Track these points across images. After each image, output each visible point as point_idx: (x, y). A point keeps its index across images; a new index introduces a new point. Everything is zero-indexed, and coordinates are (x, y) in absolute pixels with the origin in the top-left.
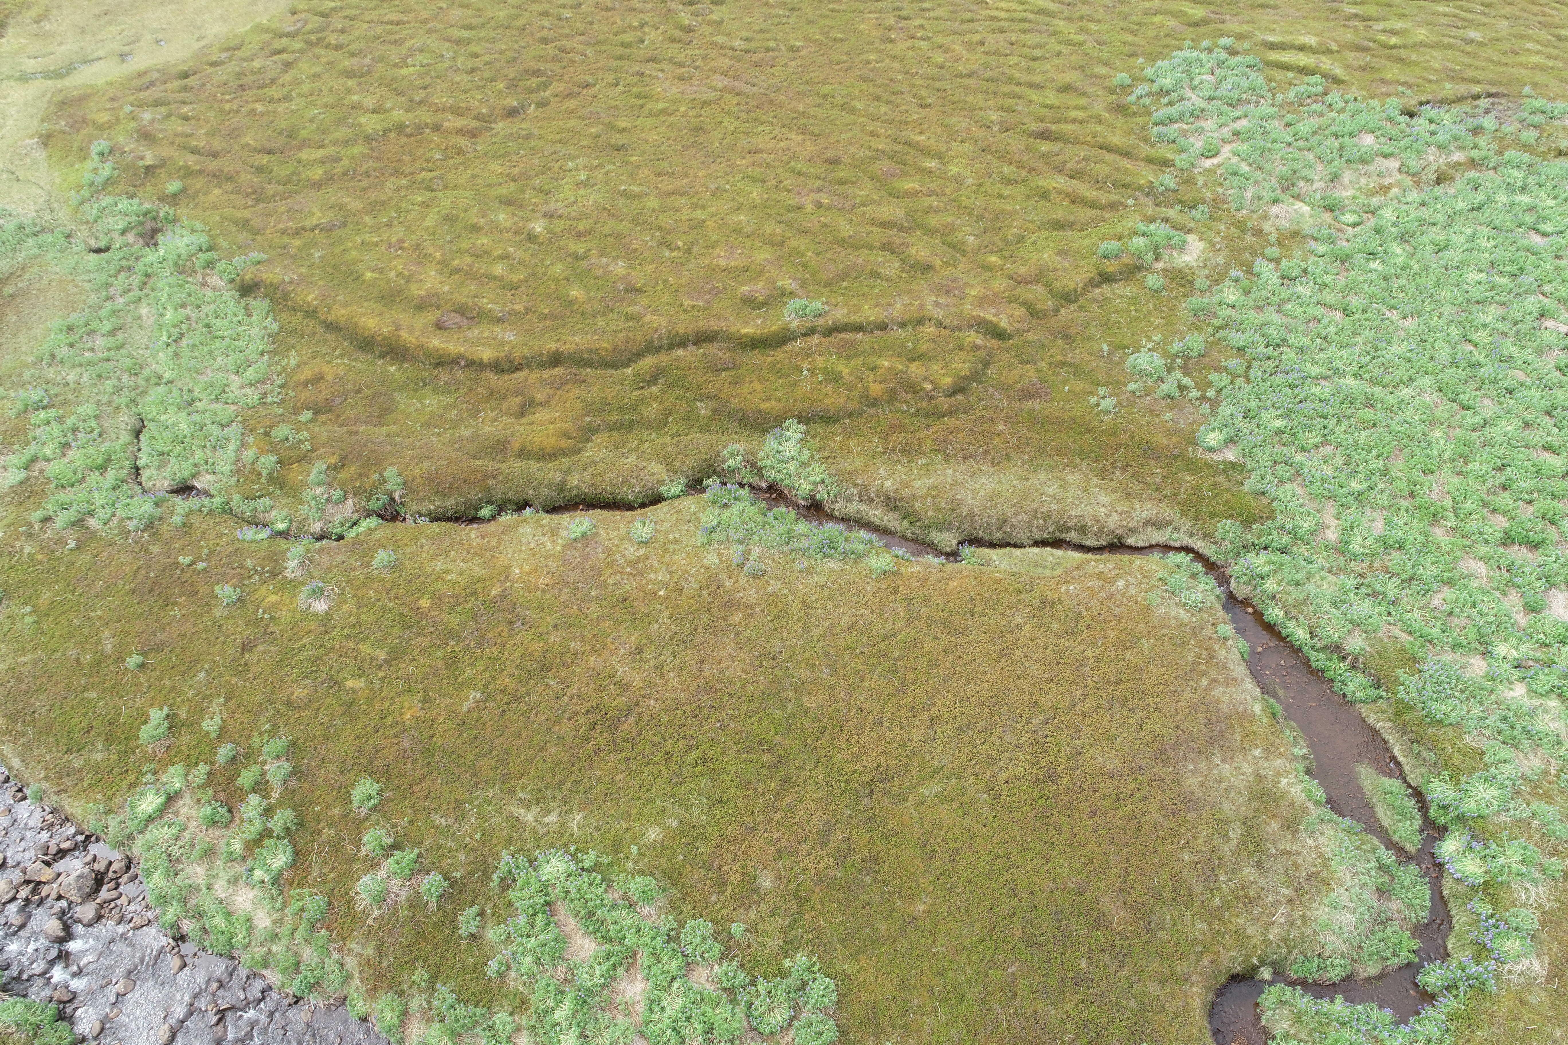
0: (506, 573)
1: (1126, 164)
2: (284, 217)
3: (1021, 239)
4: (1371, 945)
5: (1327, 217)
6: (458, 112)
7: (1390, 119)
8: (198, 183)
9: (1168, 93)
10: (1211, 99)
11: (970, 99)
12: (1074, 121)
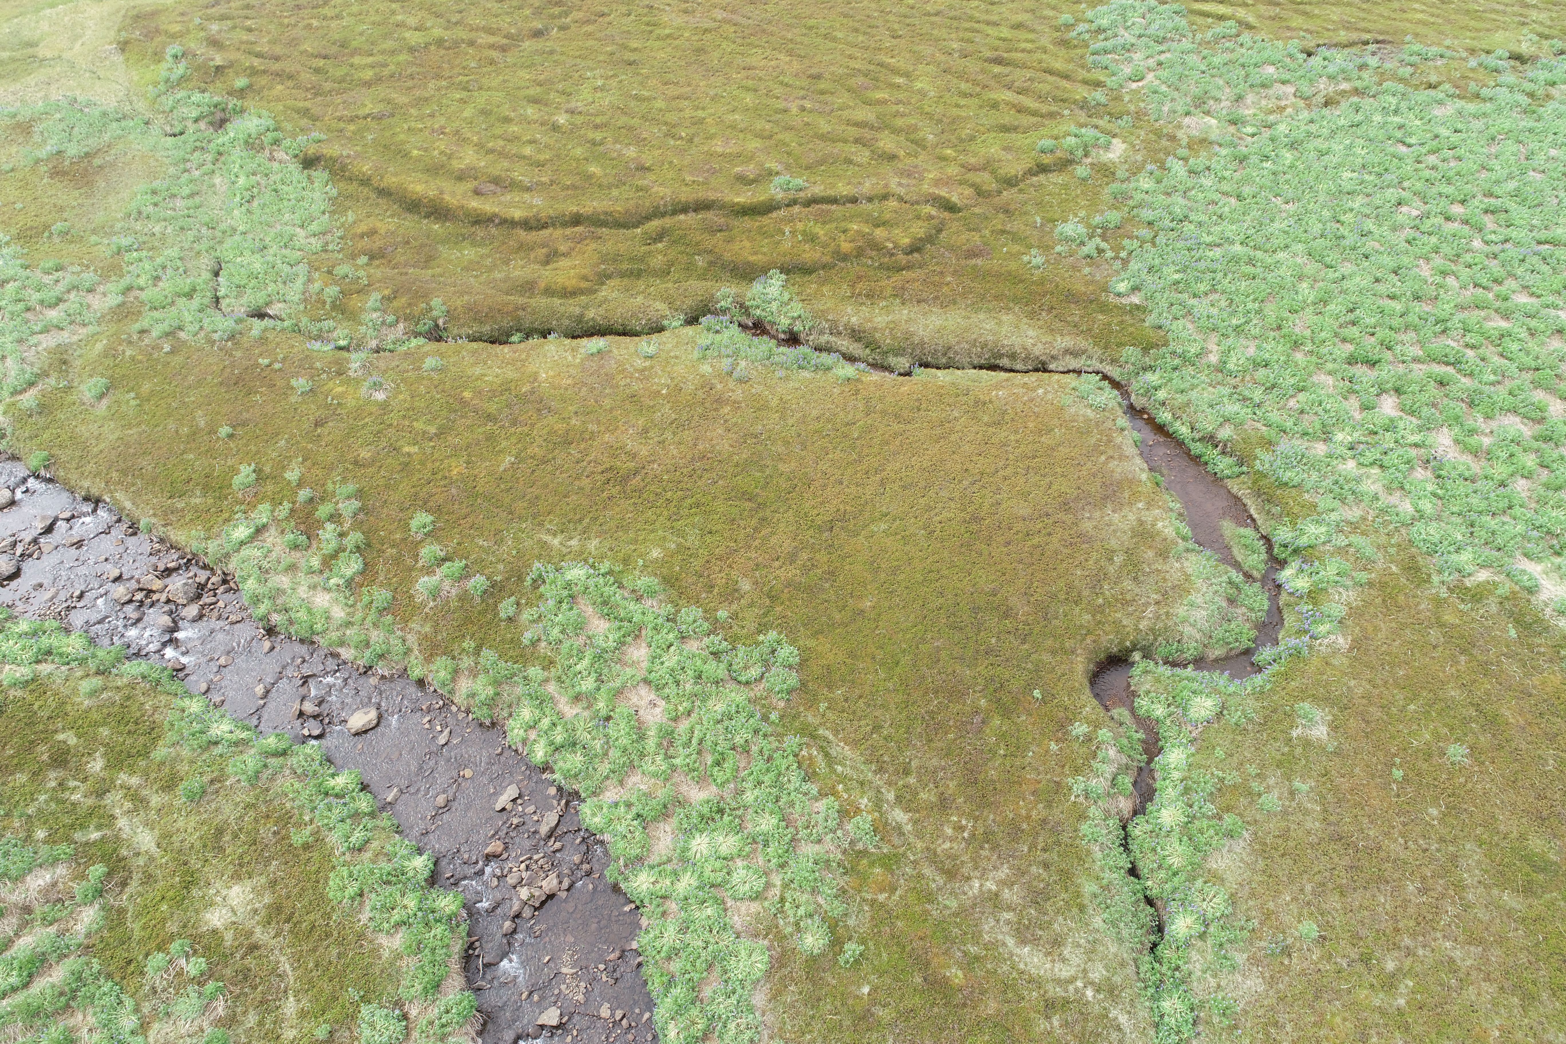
0: (535, 377)
1: (1064, 83)
2: (341, 107)
3: (972, 138)
4: (1219, 633)
5: (1232, 129)
6: (490, 31)
7: (1291, 56)
8: (263, 81)
9: (1104, 31)
10: (1140, 36)
11: (935, 32)
12: (1023, 51)
